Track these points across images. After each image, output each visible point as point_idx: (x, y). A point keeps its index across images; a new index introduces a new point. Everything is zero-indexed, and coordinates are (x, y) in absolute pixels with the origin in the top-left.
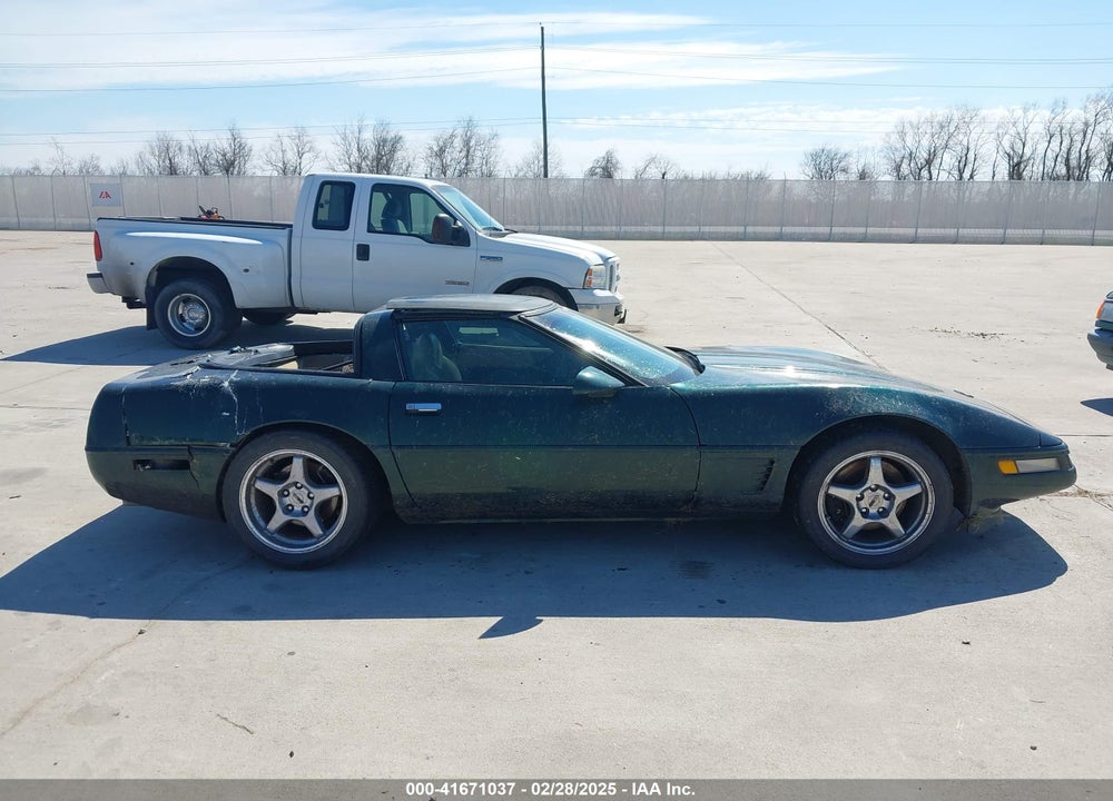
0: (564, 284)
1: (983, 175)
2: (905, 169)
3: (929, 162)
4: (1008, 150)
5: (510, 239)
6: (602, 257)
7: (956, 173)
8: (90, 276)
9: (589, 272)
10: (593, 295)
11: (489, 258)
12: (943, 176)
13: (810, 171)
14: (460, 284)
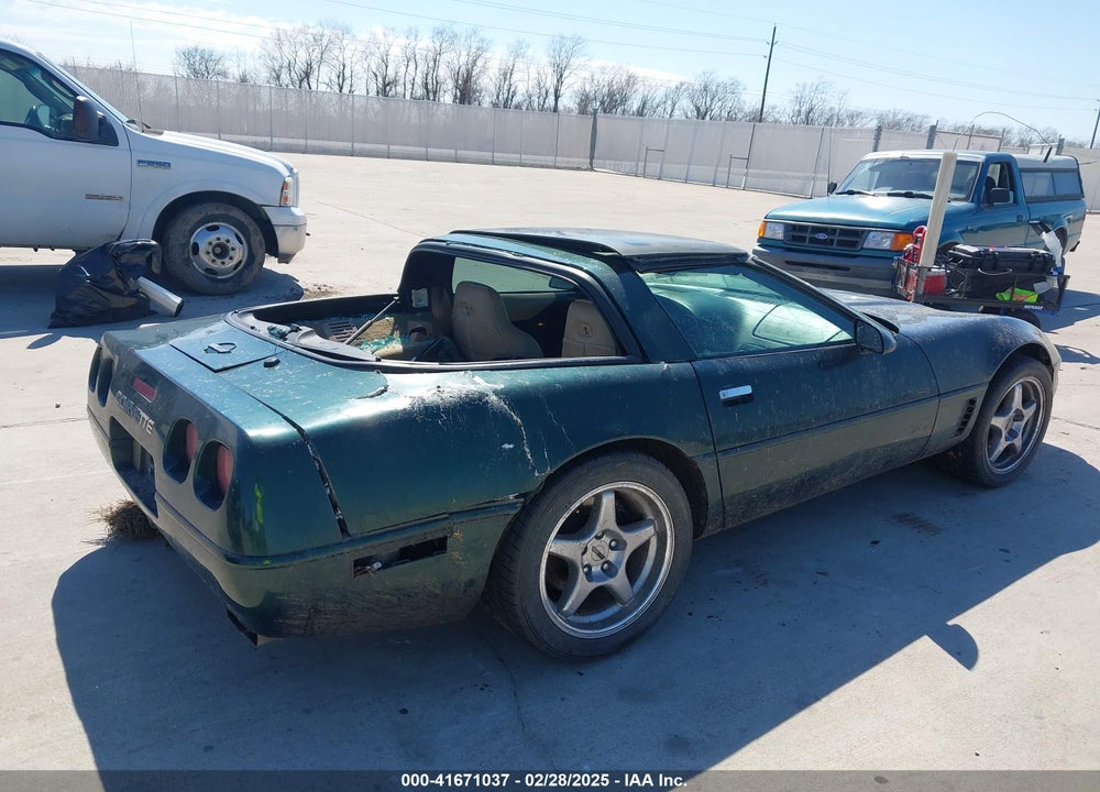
1: (360, 90)
2: (285, 78)
3: (307, 75)
4: (375, 70)
7: (336, 89)
9: (285, 185)
11: (151, 163)
12: (323, 88)
13: (184, 71)
14: (109, 198)
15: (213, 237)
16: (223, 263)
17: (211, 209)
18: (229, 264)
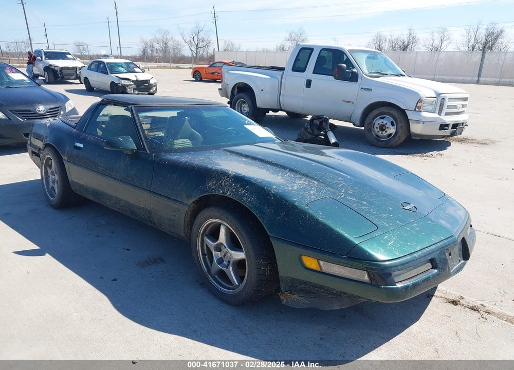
0: (403, 107)
5: (382, 79)
6: (436, 92)
8: (219, 89)
9: (420, 101)
10: (420, 115)
11: (365, 89)
14: (349, 102)
15: (380, 121)
16: (382, 133)
17: (383, 109)
18: (385, 134)
